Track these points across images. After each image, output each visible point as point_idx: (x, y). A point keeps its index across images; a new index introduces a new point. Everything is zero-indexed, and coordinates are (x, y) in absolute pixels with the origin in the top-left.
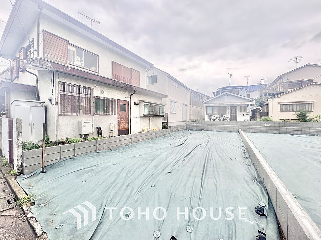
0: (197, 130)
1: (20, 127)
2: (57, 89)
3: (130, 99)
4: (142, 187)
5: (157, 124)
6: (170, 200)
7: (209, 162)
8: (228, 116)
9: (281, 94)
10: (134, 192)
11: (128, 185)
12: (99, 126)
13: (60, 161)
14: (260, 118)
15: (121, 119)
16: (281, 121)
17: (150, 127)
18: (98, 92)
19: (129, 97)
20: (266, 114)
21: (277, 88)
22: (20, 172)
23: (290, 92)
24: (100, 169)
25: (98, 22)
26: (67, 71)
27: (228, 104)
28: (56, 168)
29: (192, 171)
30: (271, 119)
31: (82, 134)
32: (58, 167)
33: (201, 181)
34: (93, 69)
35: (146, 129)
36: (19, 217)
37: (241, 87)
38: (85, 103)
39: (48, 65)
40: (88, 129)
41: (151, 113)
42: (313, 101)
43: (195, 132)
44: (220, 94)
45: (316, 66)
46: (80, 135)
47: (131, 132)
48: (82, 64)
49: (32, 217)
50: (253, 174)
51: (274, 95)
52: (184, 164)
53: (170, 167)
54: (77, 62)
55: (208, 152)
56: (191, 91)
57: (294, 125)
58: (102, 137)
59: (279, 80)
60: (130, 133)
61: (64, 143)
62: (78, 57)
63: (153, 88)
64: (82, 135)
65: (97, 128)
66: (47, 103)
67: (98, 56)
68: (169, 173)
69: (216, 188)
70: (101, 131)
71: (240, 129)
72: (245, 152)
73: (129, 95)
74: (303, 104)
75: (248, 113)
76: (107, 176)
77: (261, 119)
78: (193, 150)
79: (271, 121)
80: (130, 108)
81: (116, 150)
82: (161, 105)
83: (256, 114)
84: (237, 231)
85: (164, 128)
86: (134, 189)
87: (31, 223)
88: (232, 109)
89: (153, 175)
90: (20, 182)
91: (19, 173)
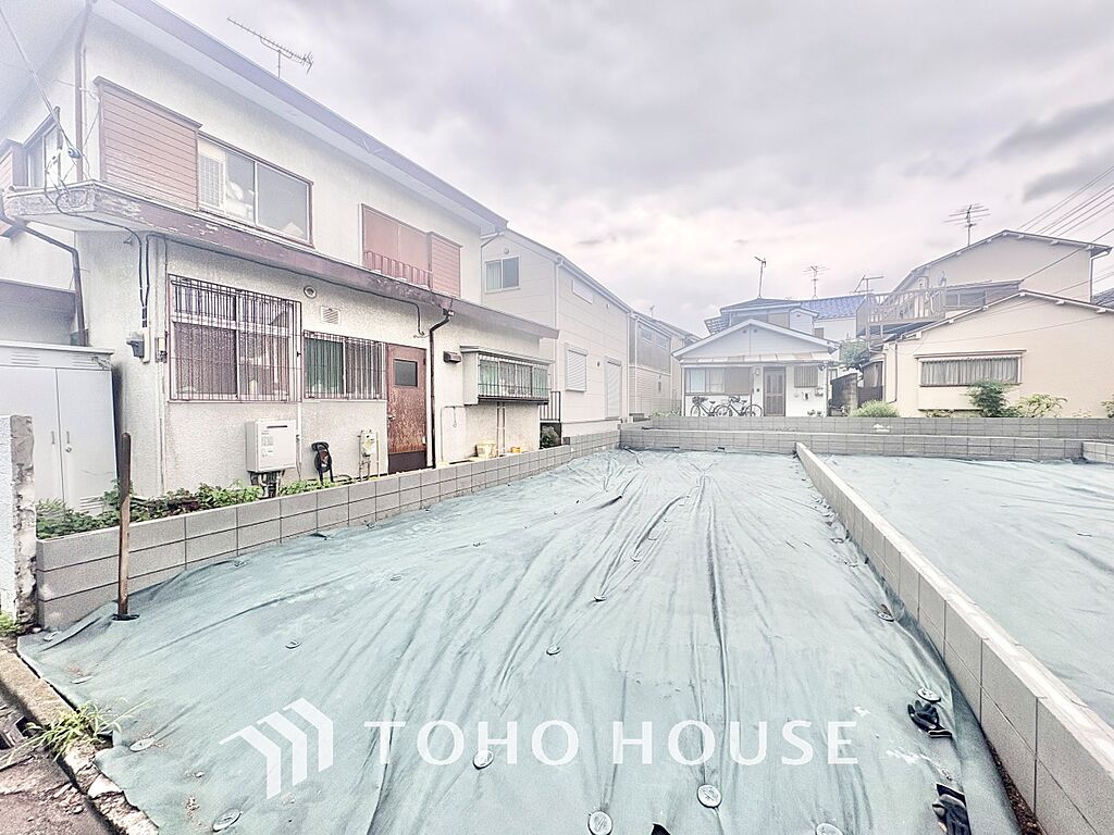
0: (658, 450)
1: (28, 449)
2: (162, 302)
3: (431, 341)
4: (514, 656)
5: (524, 429)
6: (624, 697)
7: (723, 559)
8: (758, 399)
9: (925, 328)
10: (489, 675)
11: (462, 654)
12: (321, 441)
13: (186, 573)
14: (859, 406)
15: (400, 412)
16: (923, 415)
17: (501, 442)
18: (315, 317)
19: (427, 333)
20: (879, 394)
21: (912, 306)
22: (27, 623)
23: (951, 321)
24: (344, 598)
25: (304, 59)
26: (200, 236)
27: (758, 360)
28: (169, 600)
29: (673, 593)
30: (893, 408)
31: (261, 470)
32: (179, 598)
33: (713, 627)
34: (291, 231)
35: (487, 450)
36: (56, 796)
37: (797, 302)
38: (267, 356)
39: (127, 211)
40: (282, 451)
41: (503, 393)
42: (1021, 352)
43: (652, 455)
44: (727, 326)
45: (1028, 238)
46: (252, 473)
47: (434, 461)
48: (248, 211)
49: (109, 794)
50: (874, 594)
51: (900, 333)
52: (641, 567)
53: (596, 580)
54: (232, 205)
55: (712, 524)
56: (633, 316)
57: (965, 427)
58: (332, 478)
59: (915, 280)
60: (430, 463)
61: (191, 504)
62: (235, 187)
63: (505, 303)
64: (258, 474)
65: (315, 447)
66: (124, 355)
67: (310, 184)
68: (597, 600)
69: (772, 648)
70: (330, 457)
71: (800, 445)
72: (831, 520)
73: (426, 326)
74: (990, 360)
75: (820, 392)
76: (378, 622)
77: (862, 411)
78: (661, 517)
79: (894, 415)
80: (432, 376)
81: (389, 525)
82: (536, 363)
83: (845, 392)
84: (868, 790)
85: (546, 442)
86: (489, 666)
87: (110, 816)
88: (769, 377)
89: (542, 611)
90: (35, 658)
91: (22, 624)
